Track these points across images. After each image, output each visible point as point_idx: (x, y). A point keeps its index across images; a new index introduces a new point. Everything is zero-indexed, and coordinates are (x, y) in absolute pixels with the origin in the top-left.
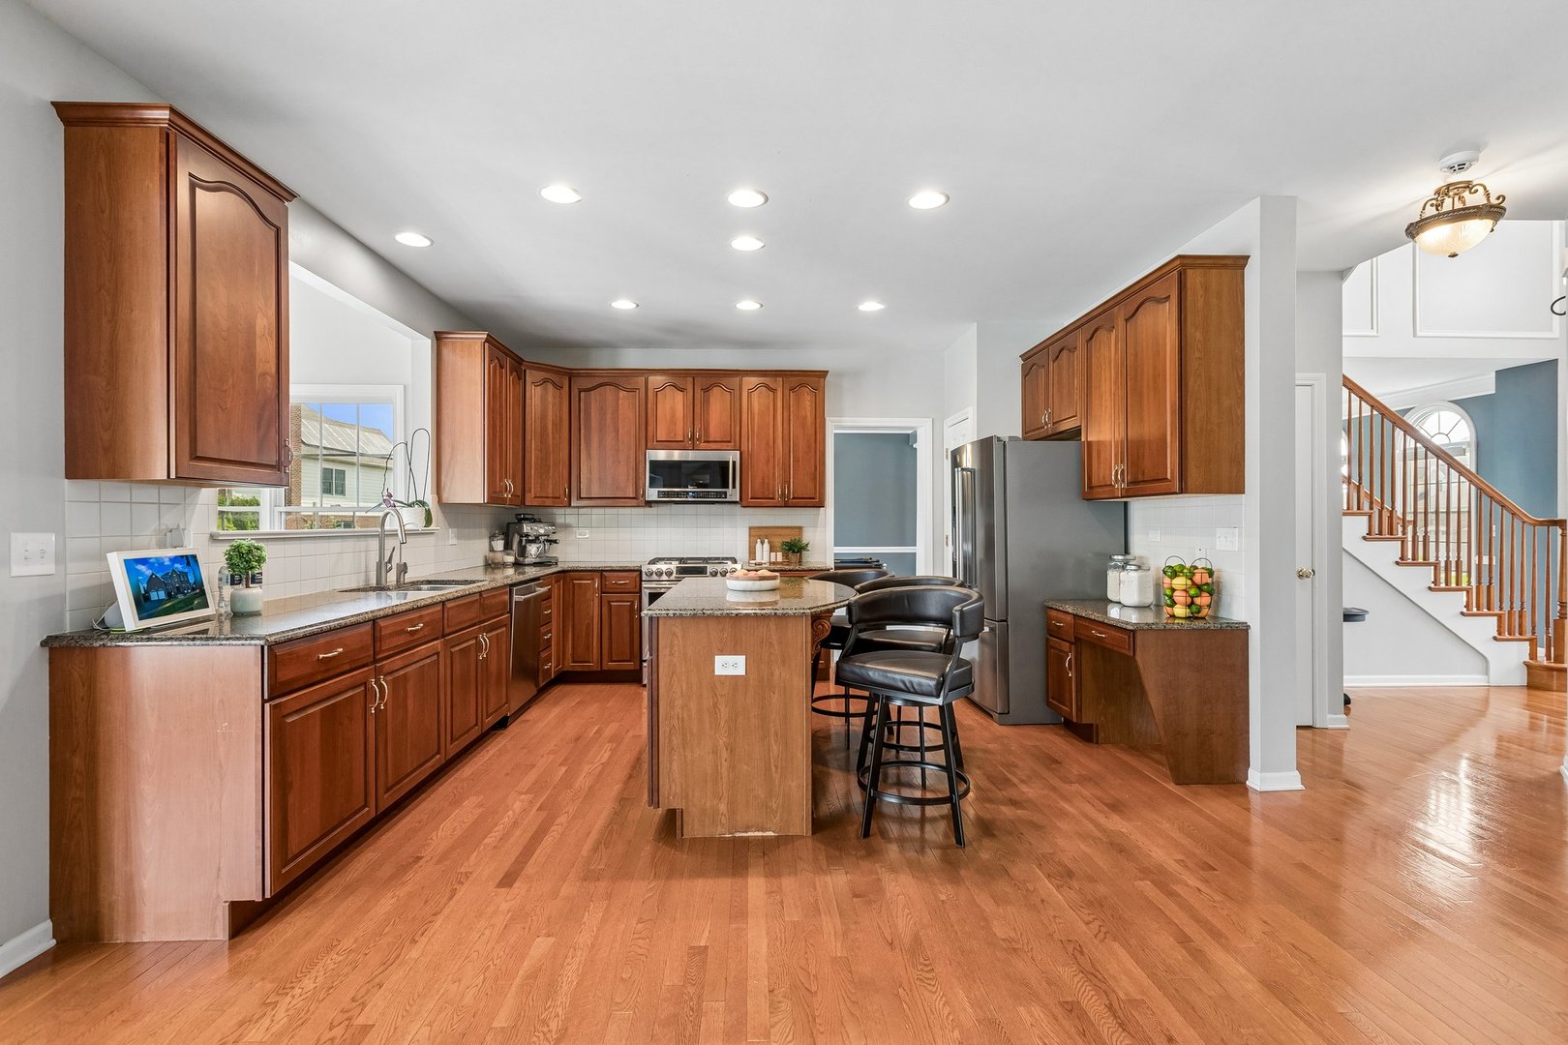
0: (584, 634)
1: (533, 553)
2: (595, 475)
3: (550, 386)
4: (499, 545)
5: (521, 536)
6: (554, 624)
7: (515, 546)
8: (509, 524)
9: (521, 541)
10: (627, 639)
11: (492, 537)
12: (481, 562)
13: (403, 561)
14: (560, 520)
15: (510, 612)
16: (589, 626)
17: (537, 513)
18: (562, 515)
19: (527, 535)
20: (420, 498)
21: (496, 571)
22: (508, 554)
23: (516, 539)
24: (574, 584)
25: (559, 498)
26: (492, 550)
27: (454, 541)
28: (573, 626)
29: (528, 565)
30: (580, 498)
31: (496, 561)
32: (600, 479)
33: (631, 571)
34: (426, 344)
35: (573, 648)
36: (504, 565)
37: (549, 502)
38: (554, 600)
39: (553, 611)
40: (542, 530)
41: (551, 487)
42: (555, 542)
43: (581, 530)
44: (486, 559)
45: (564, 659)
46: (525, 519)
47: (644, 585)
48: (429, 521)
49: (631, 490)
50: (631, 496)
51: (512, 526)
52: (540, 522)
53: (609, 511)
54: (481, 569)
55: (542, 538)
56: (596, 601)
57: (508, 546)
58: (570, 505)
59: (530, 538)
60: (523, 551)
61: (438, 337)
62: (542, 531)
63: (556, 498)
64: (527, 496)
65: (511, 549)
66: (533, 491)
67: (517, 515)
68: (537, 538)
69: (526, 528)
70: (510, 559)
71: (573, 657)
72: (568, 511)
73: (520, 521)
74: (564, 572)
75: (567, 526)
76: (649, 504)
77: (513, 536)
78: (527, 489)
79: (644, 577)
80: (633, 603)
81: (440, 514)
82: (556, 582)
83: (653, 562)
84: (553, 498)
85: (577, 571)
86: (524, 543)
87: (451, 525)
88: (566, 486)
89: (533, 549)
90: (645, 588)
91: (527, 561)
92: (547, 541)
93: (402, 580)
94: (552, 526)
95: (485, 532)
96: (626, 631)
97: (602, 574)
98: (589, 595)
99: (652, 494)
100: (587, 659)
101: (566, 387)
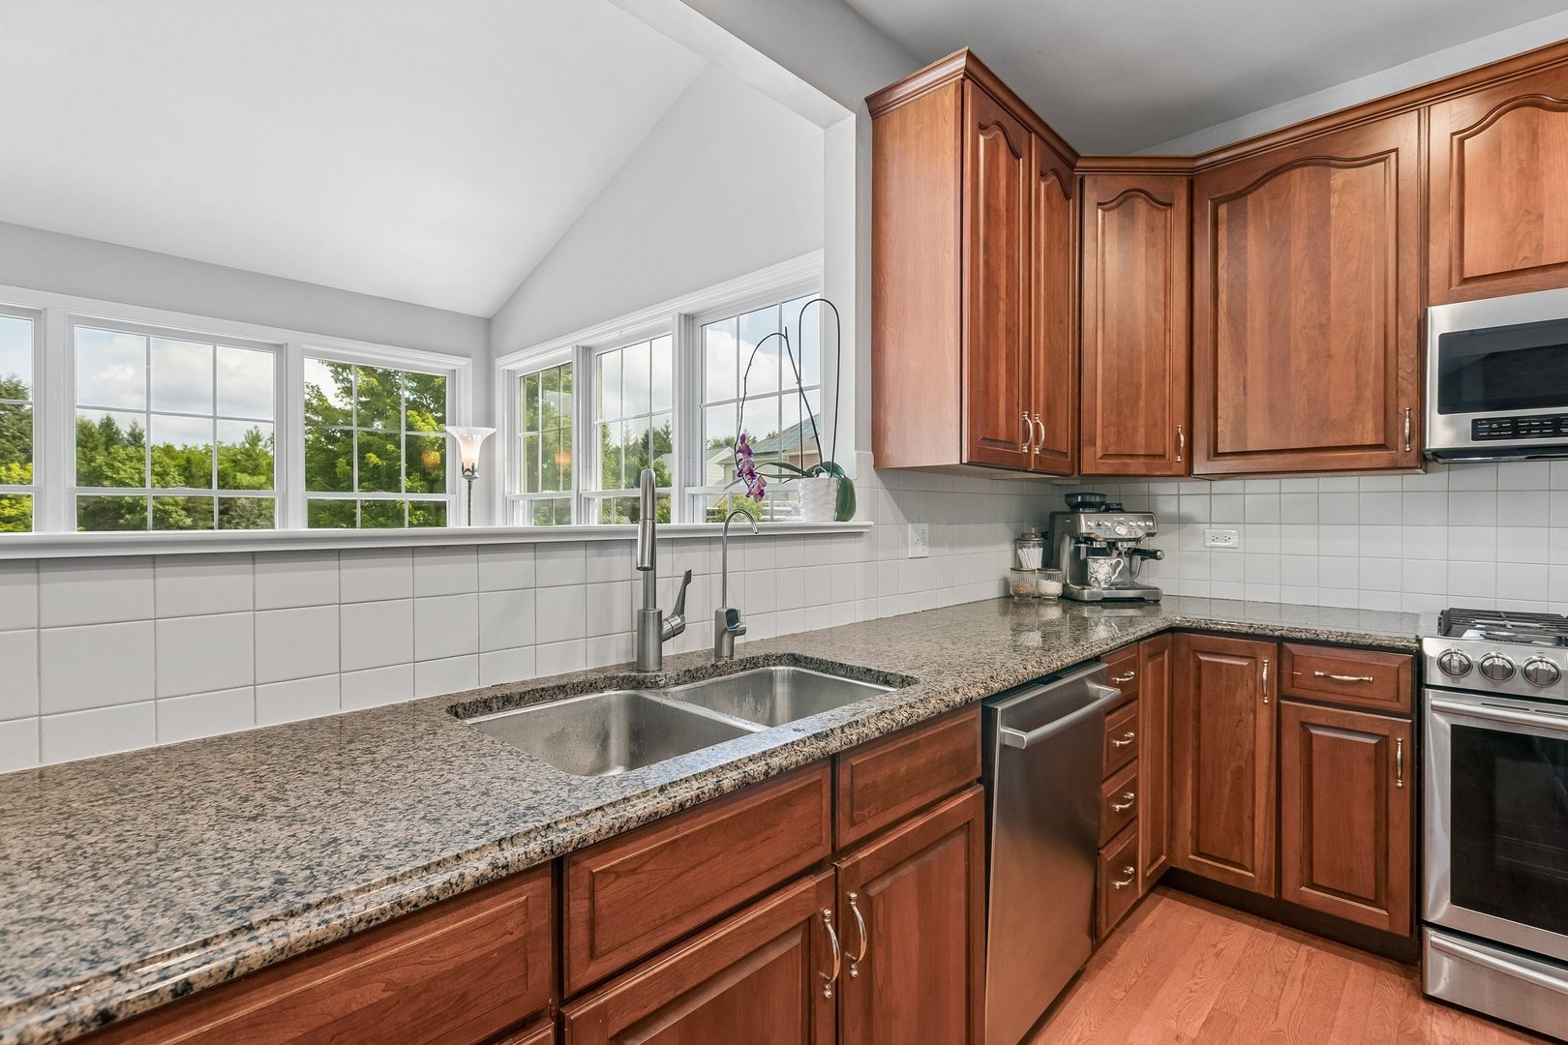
0: (1227, 790)
1: (1101, 576)
2: (1257, 396)
3: (1141, 206)
4: (1033, 556)
5: (1078, 542)
6: (1144, 769)
7: (1065, 561)
8: (1053, 515)
9: (1077, 550)
10: (1366, 840)
11: (1020, 541)
12: (993, 591)
13: (730, 606)
14: (1167, 507)
15: (986, 780)
16: (1243, 776)
17: (1111, 492)
18: (1174, 497)
19: (1089, 539)
20: (827, 458)
21: (1024, 611)
22: (1049, 577)
23: (1067, 547)
24: (1199, 664)
25: (1163, 456)
26: (1018, 568)
27: (922, 550)
28: (1198, 766)
29: (1088, 603)
30: (1216, 454)
31: (1023, 591)
32: (1271, 406)
33: (1380, 648)
34: (848, 124)
35: (1197, 818)
36: (1041, 599)
37: (1136, 466)
38: (1145, 707)
39: (1144, 736)
40: (1122, 528)
41: (1142, 430)
42: (1153, 555)
43: (1217, 529)
44: (1006, 583)
45: (1172, 838)
46: (1090, 505)
47: (1432, 698)
48: (845, 504)
49: (1370, 425)
50: (1370, 440)
51: (1059, 519)
52: (1120, 510)
53: (1291, 484)
54: (995, 607)
55: (1123, 546)
56: (1264, 718)
57: (1050, 561)
58: (1189, 472)
59: (1096, 545)
60: (1081, 575)
61: (877, 107)
62: (1122, 531)
63: (1155, 456)
64: (1087, 452)
65: (1058, 567)
66: (1099, 443)
67: (1067, 496)
68: (1112, 545)
69: (1087, 523)
70: (1053, 588)
71: (1197, 841)
72: (1186, 486)
73: (1076, 508)
74: (1172, 630)
75: (1182, 521)
76: (1427, 459)
77: (1062, 539)
78: (1085, 437)
79: (1435, 676)
80: (1384, 743)
81: (883, 494)
82: (1152, 657)
83: (1451, 623)
84: (1145, 456)
85: (1209, 632)
86: (1083, 556)
87: (912, 517)
88: (1180, 427)
89: (1102, 570)
90: (1435, 709)
91: (1086, 594)
92: (1137, 551)
93: (726, 652)
94: (1146, 519)
95: (1004, 530)
96: (1363, 817)
97: (1280, 647)
98: (1242, 696)
99: (1443, 431)
100: (1233, 858)
101: (1181, 204)
